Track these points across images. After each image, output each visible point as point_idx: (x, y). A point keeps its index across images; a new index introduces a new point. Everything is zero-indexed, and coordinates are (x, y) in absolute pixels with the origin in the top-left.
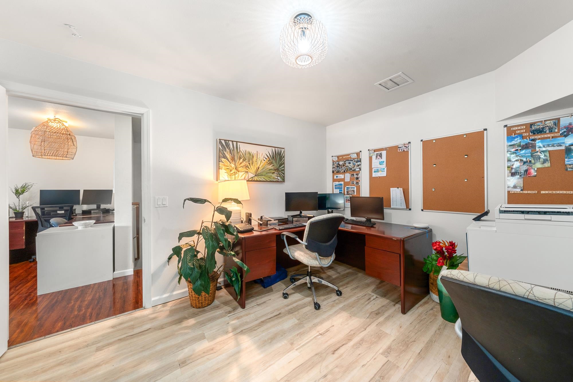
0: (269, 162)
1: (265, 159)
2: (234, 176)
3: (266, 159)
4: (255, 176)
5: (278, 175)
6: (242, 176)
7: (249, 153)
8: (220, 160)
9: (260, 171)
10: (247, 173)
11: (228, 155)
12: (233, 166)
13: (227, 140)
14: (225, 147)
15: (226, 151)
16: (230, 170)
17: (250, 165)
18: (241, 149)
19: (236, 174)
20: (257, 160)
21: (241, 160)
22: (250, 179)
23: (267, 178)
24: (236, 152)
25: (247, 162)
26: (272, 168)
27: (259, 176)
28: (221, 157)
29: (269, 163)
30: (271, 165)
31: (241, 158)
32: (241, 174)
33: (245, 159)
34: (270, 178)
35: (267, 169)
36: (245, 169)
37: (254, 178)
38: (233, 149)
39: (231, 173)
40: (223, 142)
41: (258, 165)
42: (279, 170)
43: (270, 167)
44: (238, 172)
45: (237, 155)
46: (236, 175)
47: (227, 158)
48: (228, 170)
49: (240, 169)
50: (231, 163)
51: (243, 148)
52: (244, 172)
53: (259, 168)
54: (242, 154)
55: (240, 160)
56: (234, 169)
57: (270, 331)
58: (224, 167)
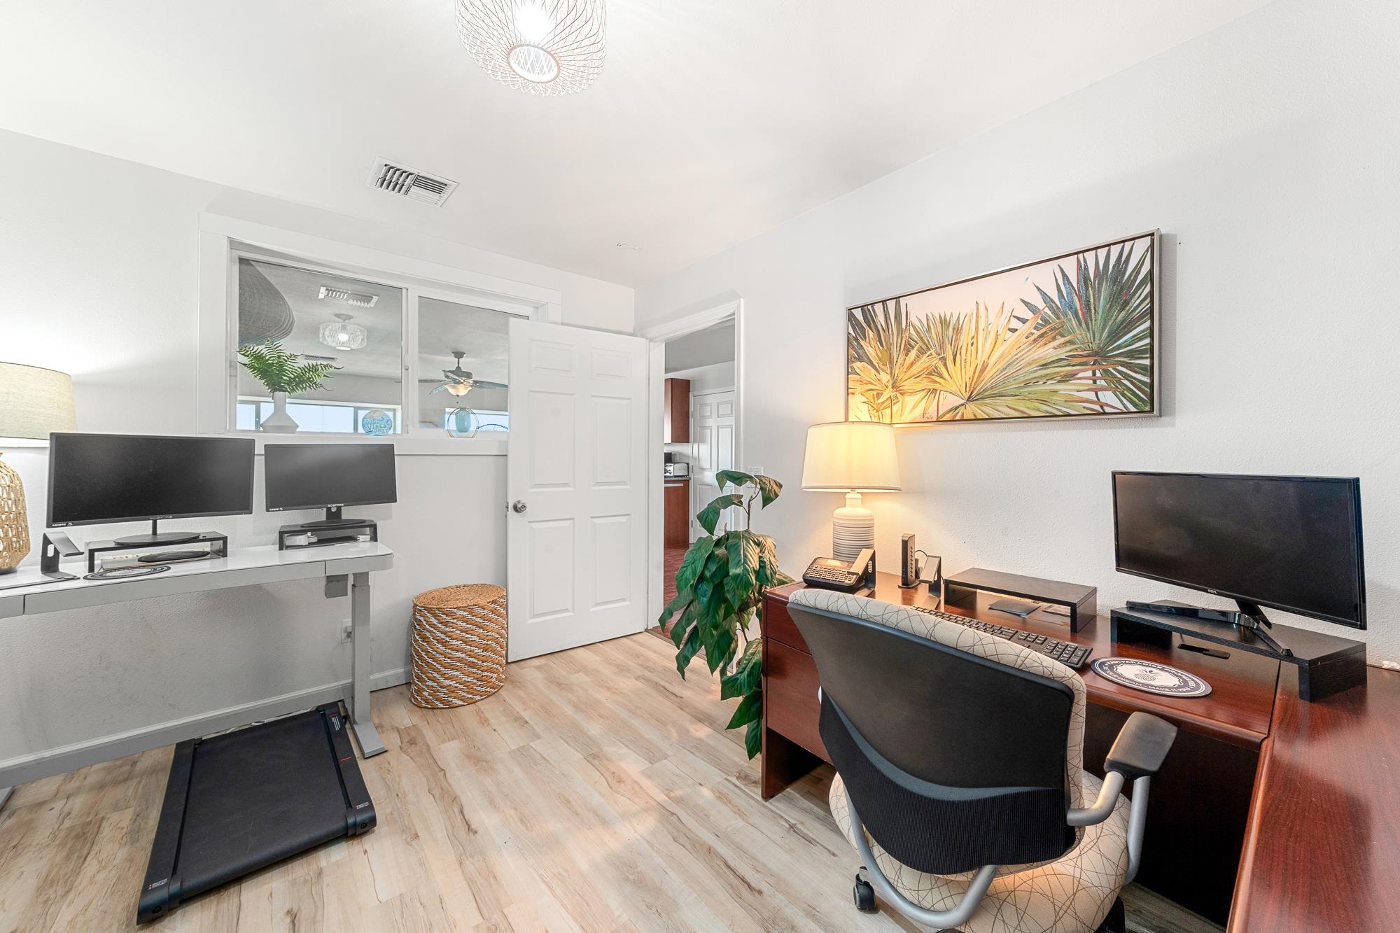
0: (1037, 333)
1: (1015, 324)
2: (888, 411)
3: (1024, 321)
4: (968, 400)
5: (1101, 383)
6: (913, 408)
7: (944, 322)
8: (850, 370)
9: (992, 378)
10: (932, 396)
11: (870, 348)
12: (885, 377)
13: (867, 305)
14: (864, 325)
15: (865, 338)
16: (878, 394)
17: (945, 365)
18: (913, 319)
19: (894, 404)
20: (975, 340)
21: (913, 353)
22: (944, 415)
23: (1028, 404)
24: (895, 332)
25: (934, 355)
26: (1063, 353)
27: (988, 401)
28: (853, 359)
29: (1041, 336)
30: (1056, 343)
31: (913, 348)
32: (910, 400)
33: (924, 347)
34: (1044, 402)
35: (1030, 364)
36: (925, 382)
37: (962, 409)
38: (887, 325)
39: (880, 401)
40: (858, 314)
41: (982, 357)
42: (1105, 357)
43: (1048, 351)
44: (900, 397)
45: (899, 341)
46: (895, 408)
47: (868, 358)
48: (871, 393)
49: (907, 385)
50: (881, 372)
51: (919, 310)
52: (923, 393)
53: (983, 371)
54: (917, 332)
55: (907, 355)
56: (890, 386)
57: (671, 873)
58: (860, 388)
